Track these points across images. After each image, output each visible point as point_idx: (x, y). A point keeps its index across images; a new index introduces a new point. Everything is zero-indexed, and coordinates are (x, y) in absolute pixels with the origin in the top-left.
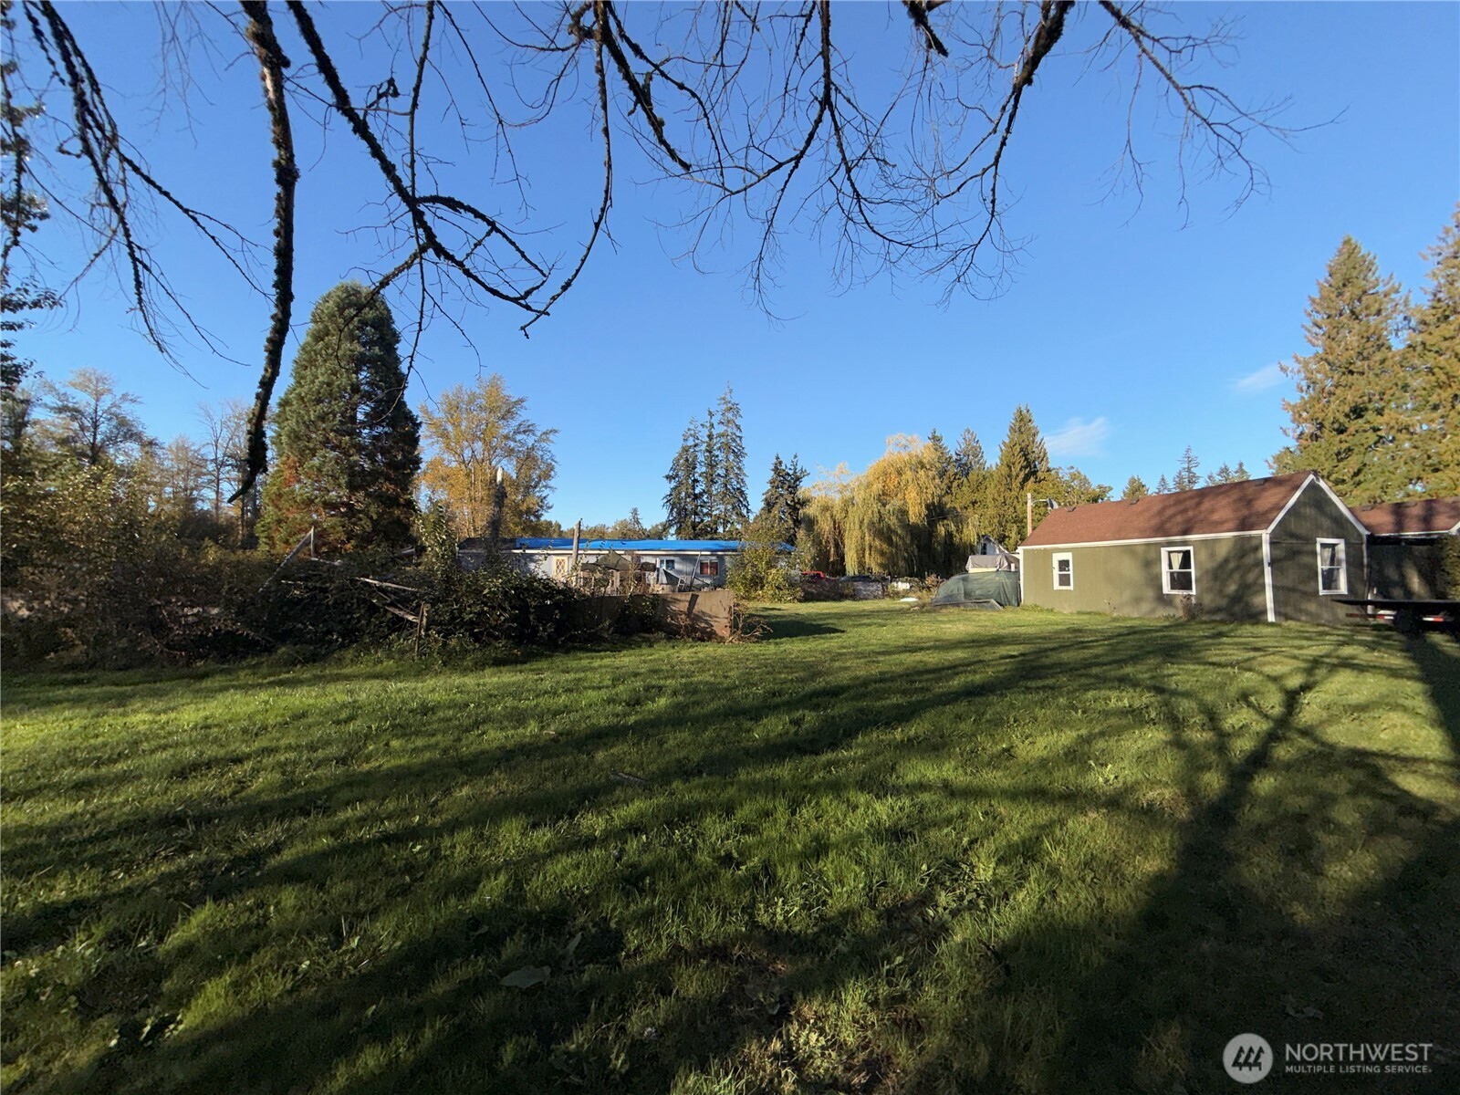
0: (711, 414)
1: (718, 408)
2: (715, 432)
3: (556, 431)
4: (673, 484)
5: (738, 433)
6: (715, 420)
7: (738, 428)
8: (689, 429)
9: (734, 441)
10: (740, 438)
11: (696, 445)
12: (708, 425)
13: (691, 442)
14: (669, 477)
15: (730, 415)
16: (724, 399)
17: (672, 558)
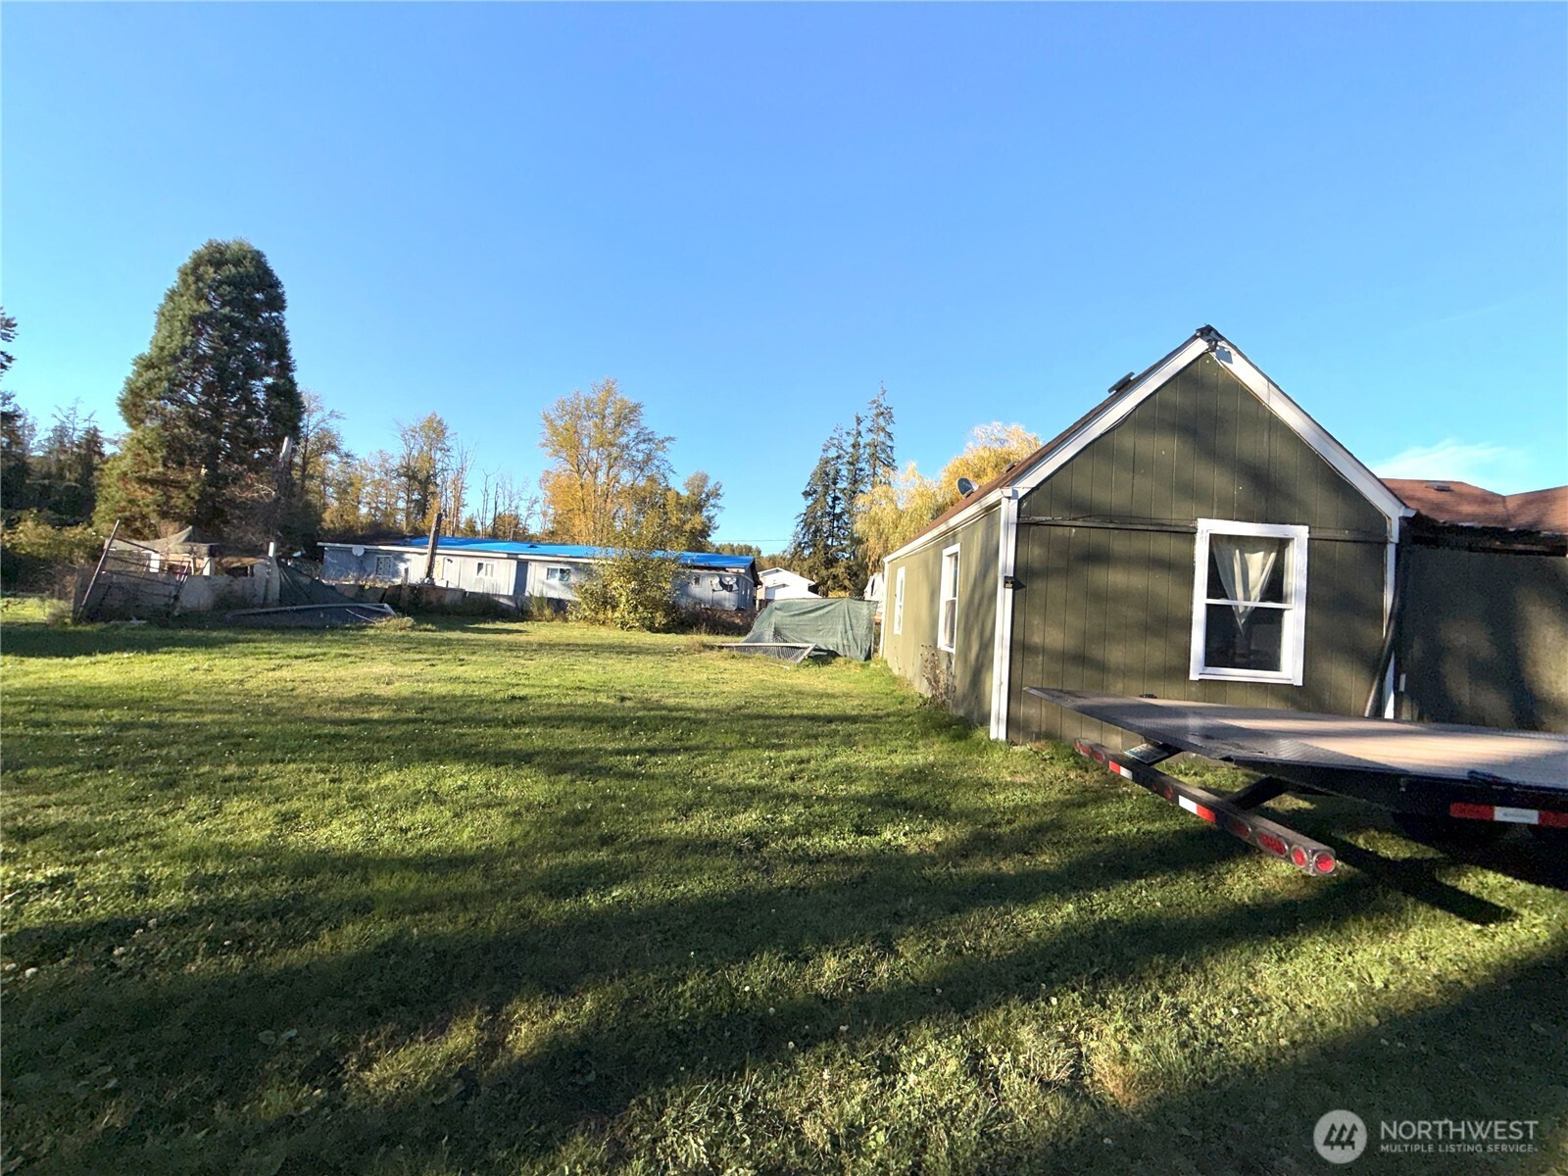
0: (859, 421)
1: (868, 413)
2: (862, 442)
3: (673, 439)
4: (810, 501)
5: (889, 443)
6: (863, 428)
7: (889, 435)
8: (832, 438)
9: (884, 451)
10: (891, 448)
11: (838, 457)
12: (854, 432)
13: (833, 453)
14: (806, 494)
15: (881, 421)
16: (874, 402)
17: (565, 567)
